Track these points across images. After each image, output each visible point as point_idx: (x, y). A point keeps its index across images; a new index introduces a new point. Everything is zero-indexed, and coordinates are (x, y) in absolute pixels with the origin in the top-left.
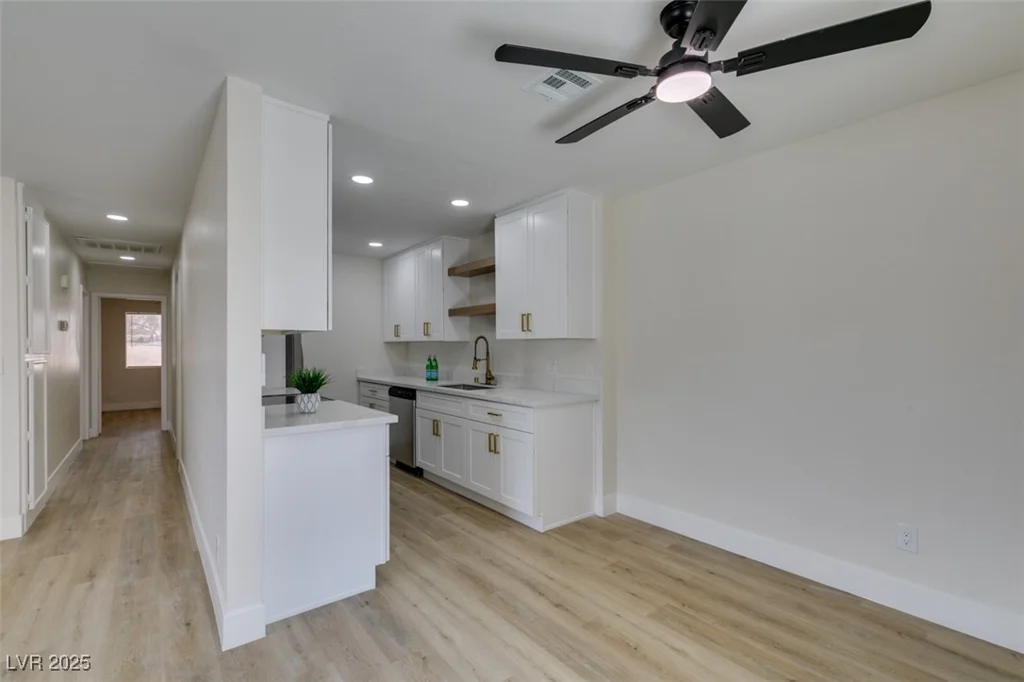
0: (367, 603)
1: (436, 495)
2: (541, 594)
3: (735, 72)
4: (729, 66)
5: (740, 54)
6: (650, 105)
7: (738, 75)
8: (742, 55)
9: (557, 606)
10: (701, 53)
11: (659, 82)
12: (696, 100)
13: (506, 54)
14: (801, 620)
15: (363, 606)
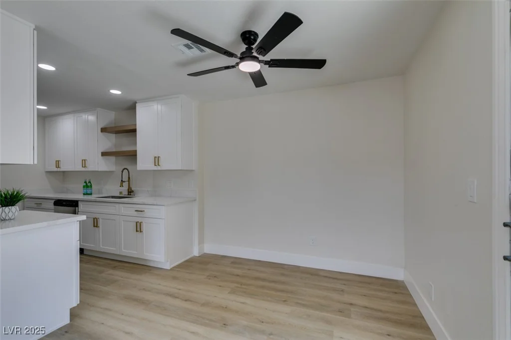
0: (66, 332)
1: (98, 263)
2: (176, 297)
3: (268, 66)
4: (266, 63)
5: (271, 60)
6: (234, 69)
7: (269, 67)
8: (272, 60)
9: (186, 300)
10: (258, 56)
11: (240, 62)
12: (252, 73)
13: (177, 32)
14: (283, 279)
15: (64, 335)
